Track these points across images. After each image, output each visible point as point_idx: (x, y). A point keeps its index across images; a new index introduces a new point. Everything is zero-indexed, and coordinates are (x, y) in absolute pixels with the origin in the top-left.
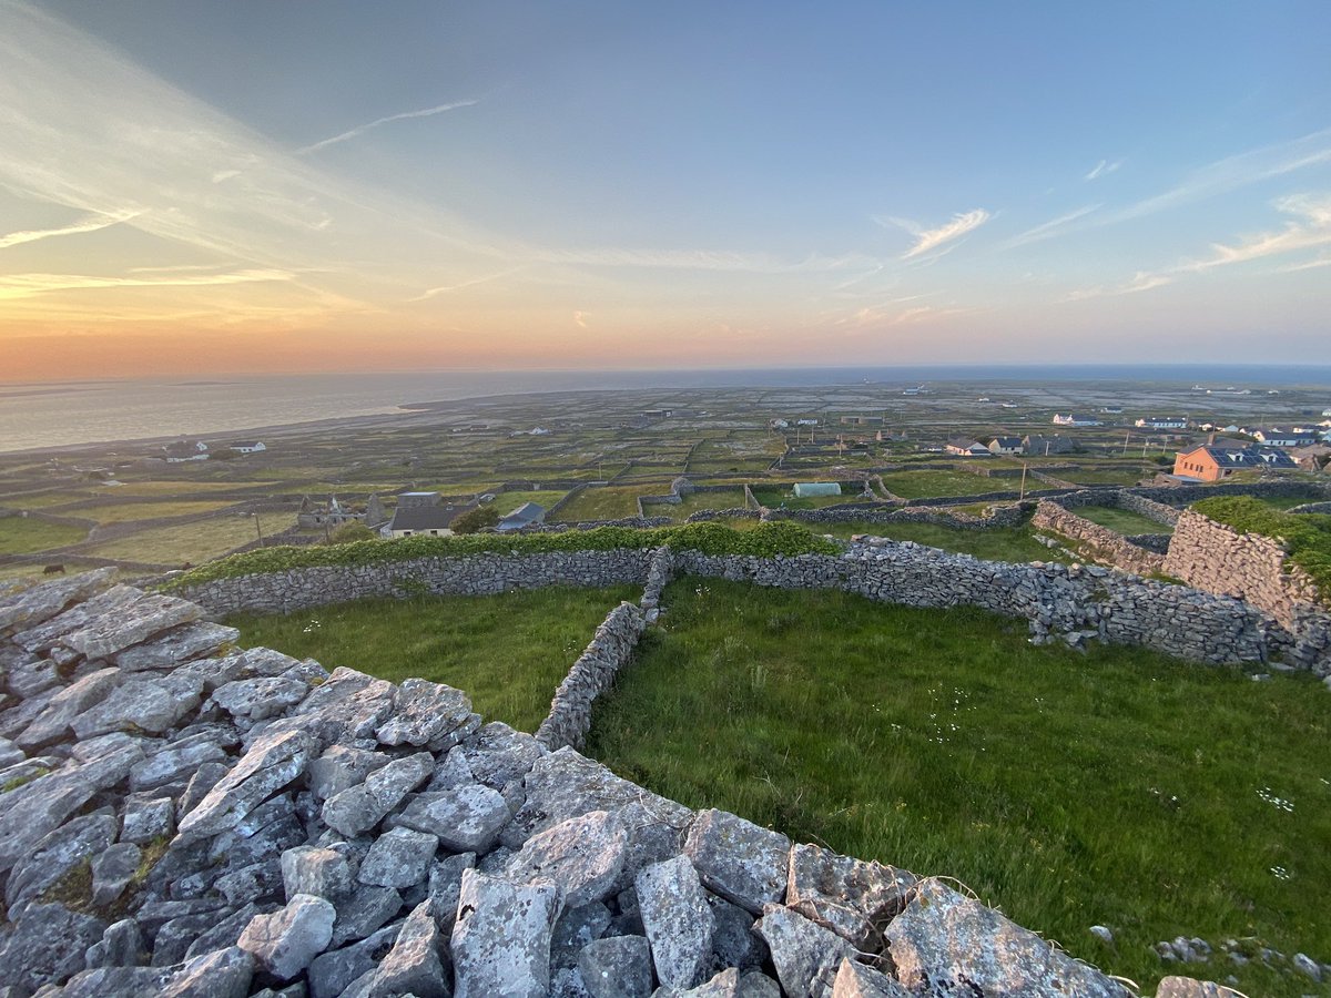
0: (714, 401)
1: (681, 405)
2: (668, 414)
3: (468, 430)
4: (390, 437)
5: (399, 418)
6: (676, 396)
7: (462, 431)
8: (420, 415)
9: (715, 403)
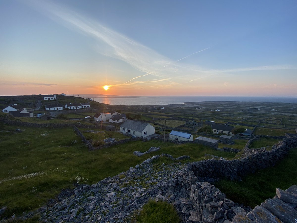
0: (276, 106)
1: (263, 107)
2: (259, 109)
3: (199, 109)
4: (183, 109)
5: (183, 105)
6: (260, 104)
7: (198, 109)
8: (187, 105)
9: (277, 107)
